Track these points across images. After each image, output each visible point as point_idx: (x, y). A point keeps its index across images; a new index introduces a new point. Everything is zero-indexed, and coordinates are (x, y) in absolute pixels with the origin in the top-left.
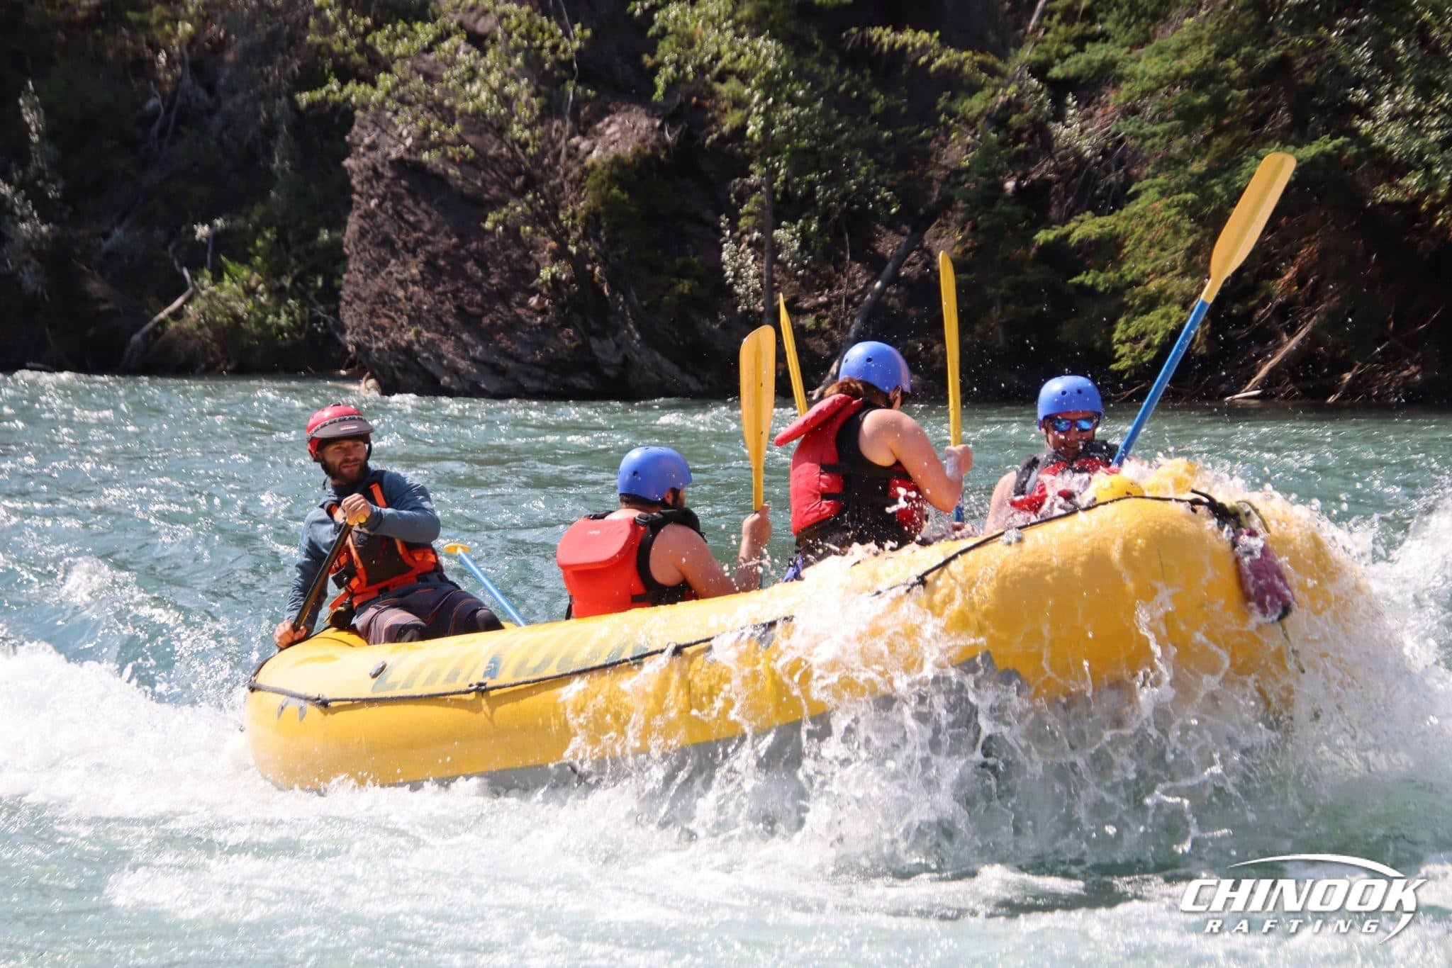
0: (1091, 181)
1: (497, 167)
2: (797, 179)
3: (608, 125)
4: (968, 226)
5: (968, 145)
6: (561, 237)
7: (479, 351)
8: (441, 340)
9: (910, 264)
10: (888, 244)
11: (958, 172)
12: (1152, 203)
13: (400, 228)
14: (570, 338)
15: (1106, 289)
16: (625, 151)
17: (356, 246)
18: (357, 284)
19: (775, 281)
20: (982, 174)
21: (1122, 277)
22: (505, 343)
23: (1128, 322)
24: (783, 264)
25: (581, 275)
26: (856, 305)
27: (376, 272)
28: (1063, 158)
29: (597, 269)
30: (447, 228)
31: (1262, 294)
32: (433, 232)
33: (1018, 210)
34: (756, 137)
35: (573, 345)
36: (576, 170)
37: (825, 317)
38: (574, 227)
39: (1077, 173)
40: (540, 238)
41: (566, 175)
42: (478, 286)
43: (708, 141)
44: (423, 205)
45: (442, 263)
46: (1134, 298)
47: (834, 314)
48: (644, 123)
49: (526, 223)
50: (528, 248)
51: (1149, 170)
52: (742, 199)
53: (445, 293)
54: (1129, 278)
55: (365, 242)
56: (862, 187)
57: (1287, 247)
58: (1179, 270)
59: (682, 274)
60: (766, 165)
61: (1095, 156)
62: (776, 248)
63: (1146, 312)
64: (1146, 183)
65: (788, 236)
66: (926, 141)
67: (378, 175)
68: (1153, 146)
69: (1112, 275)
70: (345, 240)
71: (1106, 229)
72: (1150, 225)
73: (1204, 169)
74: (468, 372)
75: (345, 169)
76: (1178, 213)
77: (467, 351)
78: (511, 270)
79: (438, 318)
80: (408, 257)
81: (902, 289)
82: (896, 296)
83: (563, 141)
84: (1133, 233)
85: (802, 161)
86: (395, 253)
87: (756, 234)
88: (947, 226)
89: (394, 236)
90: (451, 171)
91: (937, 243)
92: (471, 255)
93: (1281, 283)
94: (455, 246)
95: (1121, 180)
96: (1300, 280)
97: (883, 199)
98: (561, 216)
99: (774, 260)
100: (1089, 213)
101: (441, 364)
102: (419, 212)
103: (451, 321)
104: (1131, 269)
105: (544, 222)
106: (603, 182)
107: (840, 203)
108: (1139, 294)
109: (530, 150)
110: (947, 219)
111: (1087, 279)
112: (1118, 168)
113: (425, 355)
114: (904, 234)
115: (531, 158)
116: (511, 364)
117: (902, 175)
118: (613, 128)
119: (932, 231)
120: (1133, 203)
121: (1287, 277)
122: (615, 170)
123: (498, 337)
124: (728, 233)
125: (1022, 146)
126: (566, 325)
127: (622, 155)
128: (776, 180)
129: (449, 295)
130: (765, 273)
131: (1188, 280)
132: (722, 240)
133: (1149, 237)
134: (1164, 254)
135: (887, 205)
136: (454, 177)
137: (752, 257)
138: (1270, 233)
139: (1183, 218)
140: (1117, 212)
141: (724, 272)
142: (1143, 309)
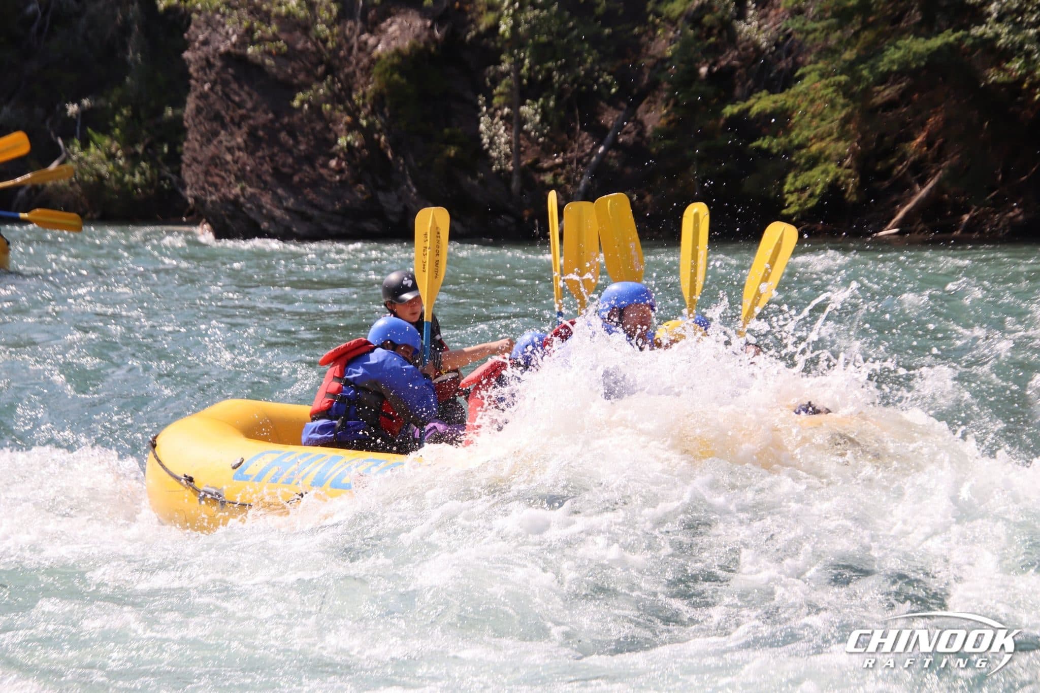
0: (767, 67)
1: (303, 58)
2: (538, 67)
3: (390, 25)
4: (672, 102)
5: (671, 39)
6: (354, 112)
7: (290, 202)
8: (261, 194)
9: (627, 133)
11: (663, 60)
12: (814, 83)
13: (228, 106)
14: (362, 193)
15: (779, 151)
16: (403, 45)
17: (193, 120)
18: (195, 150)
19: (521, 146)
20: (682, 62)
21: (791, 141)
22: (311, 196)
23: (796, 177)
24: (527, 133)
25: (370, 142)
26: (584, 165)
27: (209, 141)
28: (745, 49)
29: (383, 138)
30: (265, 106)
31: (900, 154)
32: (254, 109)
33: (712, 90)
34: (507, 34)
35: (365, 197)
36: (365, 60)
37: (561, 174)
38: (364, 105)
39: (756, 61)
40: (338, 113)
41: (357, 64)
42: (289, 151)
43: (468, 37)
44: (246, 88)
45: (261, 133)
46: (800, 157)
47: (568, 172)
48: (418, 23)
49: (326, 103)
50: (328, 122)
51: (811, 57)
52: (495, 82)
53: (263, 158)
54: (796, 142)
55: (201, 117)
56: (589, 72)
57: (919, 118)
58: (835, 135)
59: (450, 141)
60: (513, 55)
61: (770, 47)
62: (522, 121)
63: (810, 168)
64: (809, 68)
65: (531, 111)
66: (638, 36)
67: (210, 65)
68: (814, 39)
69: (783, 140)
70: (185, 115)
71: (779, 104)
73: (854, 57)
74: (283, 219)
75: (184, 60)
76: (834, 91)
77: (281, 202)
78: (316, 138)
79: (259, 177)
80: (235, 129)
81: (620, 152)
82: (616, 158)
83: (355, 38)
84: (799, 107)
85: (542, 53)
86: (224, 126)
87: (506, 110)
88: (655, 102)
89: (223, 113)
90: (268, 62)
91: (648, 116)
92: (284, 127)
93: (914, 144)
94: (272, 121)
95: (790, 66)
96: (929, 142)
97: (605, 82)
98: (354, 96)
99: (520, 130)
100: (765, 92)
101: (261, 212)
102: (242, 93)
103: (269, 179)
104: (798, 135)
105: (341, 101)
106: (386, 70)
107: (572, 85)
108: (804, 155)
109: (330, 44)
110: (654, 97)
111: (763, 143)
112: (787, 57)
113: (249, 205)
114: (621, 109)
115: (330, 51)
116: (316, 213)
117: (618, 63)
118: (394, 27)
119: (643, 107)
120: (799, 83)
121: (919, 140)
122: (395, 61)
123: (306, 191)
124: (484, 109)
125: (712, 40)
126: (359, 181)
127: (401, 48)
128: (522, 67)
129: (267, 159)
130: (514, 140)
131: (841, 144)
132: (480, 114)
133: (812, 110)
134: (824, 123)
135: (609, 86)
136: (270, 67)
137: (503, 128)
138: (906, 106)
139: (838, 95)
140: (787, 90)
141: (482, 140)
142: (807, 166)
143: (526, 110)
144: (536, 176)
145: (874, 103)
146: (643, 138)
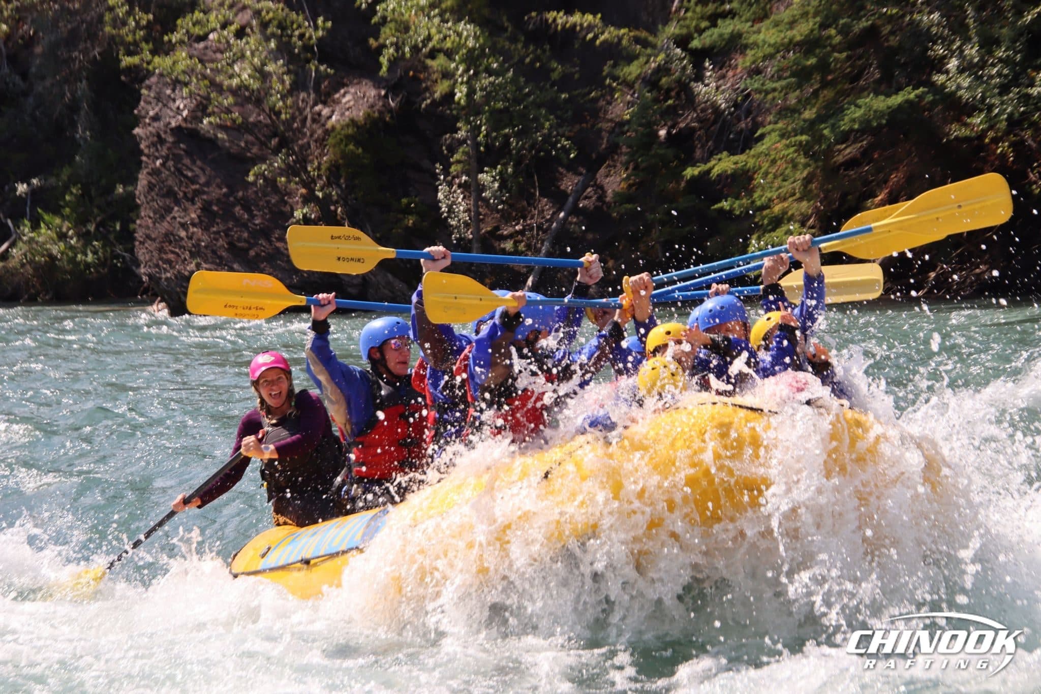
0: (726, 127)
1: (256, 131)
2: (494, 134)
3: (344, 95)
4: (631, 167)
5: (629, 103)
6: (309, 184)
9: (586, 198)
10: (569, 183)
11: (622, 124)
12: (774, 143)
13: (181, 182)
15: (741, 212)
16: (358, 116)
17: (146, 197)
18: (148, 228)
19: (480, 214)
20: (641, 125)
21: (753, 202)
23: (759, 238)
24: (486, 200)
25: (327, 215)
26: (545, 231)
27: (162, 217)
28: (703, 110)
29: (339, 209)
30: (218, 180)
32: (207, 184)
33: (670, 153)
34: (462, 102)
36: (320, 132)
37: (522, 241)
38: (319, 176)
39: (715, 122)
40: (293, 186)
41: (311, 135)
42: (245, 226)
43: (423, 106)
44: (199, 163)
45: (215, 208)
46: (763, 218)
47: (528, 239)
48: (372, 92)
49: (281, 175)
50: (284, 194)
51: (770, 118)
52: (452, 150)
53: (218, 233)
54: (758, 203)
55: (153, 194)
56: (547, 137)
57: (881, 176)
58: (798, 195)
59: (407, 211)
60: (469, 123)
61: (729, 107)
62: (481, 188)
63: (773, 230)
64: (769, 128)
65: (490, 179)
66: (595, 100)
67: (161, 141)
68: (774, 98)
69: (745, 202)
70: (137, 193)
71: (739, 165)
72: (774, 162)
73: (814, 116)
75: (134, 136)
76: (795, 151)
78: (271, 212)
79: (214, 252)
80: (188, 205)
81: (581, 217)
82: (576, 223)
83: (308, 109)
84: (760, 168)
85: (499, 119)
86: (177, 202)
88: (615, 167)
89: (176, 189)
90: (220, 135)
91: (607, 180)
92: (238, 201)
93: (876, 201)
94: (225, 195)
95: (750, 126)
96: (892, 199)
97: (563, 147)
98: (309, 169)
99: (479, 198)
100: (725, 153)
102: (195, 169)
103: (224, 254)
104: (760, 197)
105: (296, 174)
106: (341, 140)
107: (530, 151)
108: (767, 216)
109: (283, 116)
110: (614, 161)
111: (725, 204)
112: (746, 118)
114: (581, 174)
115: (284, 123)
117: (577, 127)
118: (348, 97)
119: (602, 171)
120: (759, 144)
121: (880, 198)
122: (350, 131)
123: (262, 266)
124: (442, 177)
125: (670, 102)
127: (356, 119)
128: (478, 135)
129: (222, 234)
130: (472, 208)
131: (804, 204)
132: (437, 183)
133: (774, 171)
134: (786, 183)
135: (567, 151)
136: (223, 139)
137: (462, 196)
138: (868, 164)
139: (799, 155)
140: (747, 151)
141: (440, 208)
142: (770, 227)
143: (485, 178)
144: (496, 244)
145: (835, 162)
146: (604, 202)
